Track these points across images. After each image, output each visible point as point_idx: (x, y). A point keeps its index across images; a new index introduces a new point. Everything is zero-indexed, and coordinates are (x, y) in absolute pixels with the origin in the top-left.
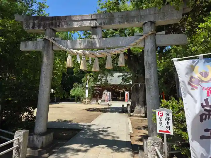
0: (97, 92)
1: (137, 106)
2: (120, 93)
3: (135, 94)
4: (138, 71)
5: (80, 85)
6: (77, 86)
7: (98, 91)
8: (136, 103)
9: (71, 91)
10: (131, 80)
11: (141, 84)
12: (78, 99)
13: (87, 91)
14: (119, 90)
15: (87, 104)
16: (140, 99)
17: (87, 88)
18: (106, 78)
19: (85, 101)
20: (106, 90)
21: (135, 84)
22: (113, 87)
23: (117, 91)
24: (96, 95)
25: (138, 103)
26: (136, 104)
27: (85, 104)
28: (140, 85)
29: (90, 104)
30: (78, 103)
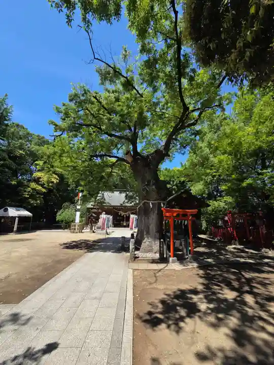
0: (92, 215)
1: (146, 238)
2: (125, 216)
3: (143, 219)
4: (149, 182)
5: (72, 206)
6: (68, 207)
7: (94, 215)
8: (145, 233)
9: (58, 214)
10: (137, 198)
11: (153, 202)
12: (67, 225)
13: (78, 214)
14: (123, 213)
15: (77, 232)
16: (151, 227)
17: (79, 210)
18: (103, 194)
19: (75, 229)
20: (104, 213)
21: (143, 202)
22: (116, 209)
23: (121, 214)
24: (91, 219)
25: (148, 233)
26: (145, 236)
27: (73, 232)
28: (151, 204)
29: (82, 232)
30: (66, 230)
